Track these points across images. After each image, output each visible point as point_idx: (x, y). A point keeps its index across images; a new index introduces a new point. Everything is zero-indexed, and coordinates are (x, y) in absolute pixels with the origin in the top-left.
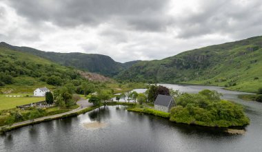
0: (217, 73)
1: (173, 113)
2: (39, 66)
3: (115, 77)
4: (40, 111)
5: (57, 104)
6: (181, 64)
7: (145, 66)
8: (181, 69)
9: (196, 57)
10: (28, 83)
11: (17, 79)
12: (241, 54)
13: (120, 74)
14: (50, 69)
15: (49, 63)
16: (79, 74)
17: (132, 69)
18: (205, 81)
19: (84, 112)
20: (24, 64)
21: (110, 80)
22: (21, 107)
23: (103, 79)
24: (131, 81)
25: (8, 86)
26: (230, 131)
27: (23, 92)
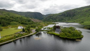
0: (77, 18)
1: (60, 34)
2: (17, 17)
3: (43, 20)
4: (22, 34)
5: (26, 32)
6: (65, 15)
7: (53, 16)
8: (65, 17)
9: (70, 12)
10: (15, 24)
11: (11, 23)
12: (86, 11)
13: (44, 19)
14: (21, 19)
15: (20, 16)
16: (30, 20)
17: (48, 17)
18: (73, 21)
19: (34, 34)
20: (13, 17)
21: (41, 21)
22: (16, 33)
23: (38, 21)
24: (48, 21)
25: (9, 25)
26: (77, 40)
27: (14, 27)
